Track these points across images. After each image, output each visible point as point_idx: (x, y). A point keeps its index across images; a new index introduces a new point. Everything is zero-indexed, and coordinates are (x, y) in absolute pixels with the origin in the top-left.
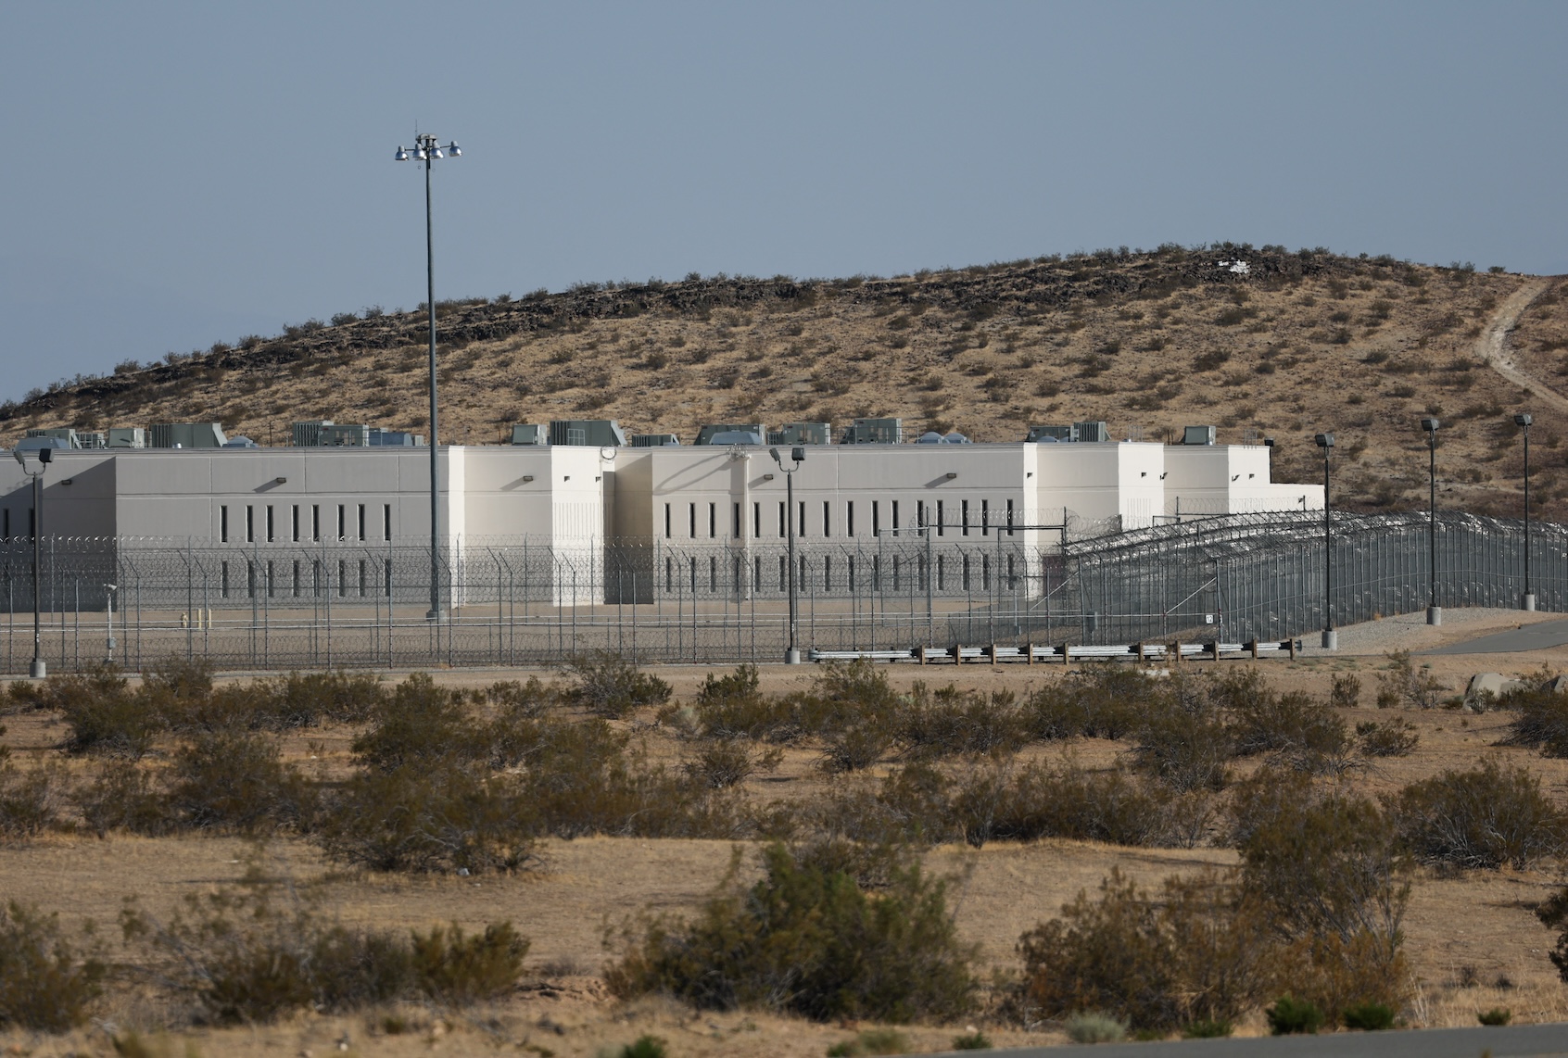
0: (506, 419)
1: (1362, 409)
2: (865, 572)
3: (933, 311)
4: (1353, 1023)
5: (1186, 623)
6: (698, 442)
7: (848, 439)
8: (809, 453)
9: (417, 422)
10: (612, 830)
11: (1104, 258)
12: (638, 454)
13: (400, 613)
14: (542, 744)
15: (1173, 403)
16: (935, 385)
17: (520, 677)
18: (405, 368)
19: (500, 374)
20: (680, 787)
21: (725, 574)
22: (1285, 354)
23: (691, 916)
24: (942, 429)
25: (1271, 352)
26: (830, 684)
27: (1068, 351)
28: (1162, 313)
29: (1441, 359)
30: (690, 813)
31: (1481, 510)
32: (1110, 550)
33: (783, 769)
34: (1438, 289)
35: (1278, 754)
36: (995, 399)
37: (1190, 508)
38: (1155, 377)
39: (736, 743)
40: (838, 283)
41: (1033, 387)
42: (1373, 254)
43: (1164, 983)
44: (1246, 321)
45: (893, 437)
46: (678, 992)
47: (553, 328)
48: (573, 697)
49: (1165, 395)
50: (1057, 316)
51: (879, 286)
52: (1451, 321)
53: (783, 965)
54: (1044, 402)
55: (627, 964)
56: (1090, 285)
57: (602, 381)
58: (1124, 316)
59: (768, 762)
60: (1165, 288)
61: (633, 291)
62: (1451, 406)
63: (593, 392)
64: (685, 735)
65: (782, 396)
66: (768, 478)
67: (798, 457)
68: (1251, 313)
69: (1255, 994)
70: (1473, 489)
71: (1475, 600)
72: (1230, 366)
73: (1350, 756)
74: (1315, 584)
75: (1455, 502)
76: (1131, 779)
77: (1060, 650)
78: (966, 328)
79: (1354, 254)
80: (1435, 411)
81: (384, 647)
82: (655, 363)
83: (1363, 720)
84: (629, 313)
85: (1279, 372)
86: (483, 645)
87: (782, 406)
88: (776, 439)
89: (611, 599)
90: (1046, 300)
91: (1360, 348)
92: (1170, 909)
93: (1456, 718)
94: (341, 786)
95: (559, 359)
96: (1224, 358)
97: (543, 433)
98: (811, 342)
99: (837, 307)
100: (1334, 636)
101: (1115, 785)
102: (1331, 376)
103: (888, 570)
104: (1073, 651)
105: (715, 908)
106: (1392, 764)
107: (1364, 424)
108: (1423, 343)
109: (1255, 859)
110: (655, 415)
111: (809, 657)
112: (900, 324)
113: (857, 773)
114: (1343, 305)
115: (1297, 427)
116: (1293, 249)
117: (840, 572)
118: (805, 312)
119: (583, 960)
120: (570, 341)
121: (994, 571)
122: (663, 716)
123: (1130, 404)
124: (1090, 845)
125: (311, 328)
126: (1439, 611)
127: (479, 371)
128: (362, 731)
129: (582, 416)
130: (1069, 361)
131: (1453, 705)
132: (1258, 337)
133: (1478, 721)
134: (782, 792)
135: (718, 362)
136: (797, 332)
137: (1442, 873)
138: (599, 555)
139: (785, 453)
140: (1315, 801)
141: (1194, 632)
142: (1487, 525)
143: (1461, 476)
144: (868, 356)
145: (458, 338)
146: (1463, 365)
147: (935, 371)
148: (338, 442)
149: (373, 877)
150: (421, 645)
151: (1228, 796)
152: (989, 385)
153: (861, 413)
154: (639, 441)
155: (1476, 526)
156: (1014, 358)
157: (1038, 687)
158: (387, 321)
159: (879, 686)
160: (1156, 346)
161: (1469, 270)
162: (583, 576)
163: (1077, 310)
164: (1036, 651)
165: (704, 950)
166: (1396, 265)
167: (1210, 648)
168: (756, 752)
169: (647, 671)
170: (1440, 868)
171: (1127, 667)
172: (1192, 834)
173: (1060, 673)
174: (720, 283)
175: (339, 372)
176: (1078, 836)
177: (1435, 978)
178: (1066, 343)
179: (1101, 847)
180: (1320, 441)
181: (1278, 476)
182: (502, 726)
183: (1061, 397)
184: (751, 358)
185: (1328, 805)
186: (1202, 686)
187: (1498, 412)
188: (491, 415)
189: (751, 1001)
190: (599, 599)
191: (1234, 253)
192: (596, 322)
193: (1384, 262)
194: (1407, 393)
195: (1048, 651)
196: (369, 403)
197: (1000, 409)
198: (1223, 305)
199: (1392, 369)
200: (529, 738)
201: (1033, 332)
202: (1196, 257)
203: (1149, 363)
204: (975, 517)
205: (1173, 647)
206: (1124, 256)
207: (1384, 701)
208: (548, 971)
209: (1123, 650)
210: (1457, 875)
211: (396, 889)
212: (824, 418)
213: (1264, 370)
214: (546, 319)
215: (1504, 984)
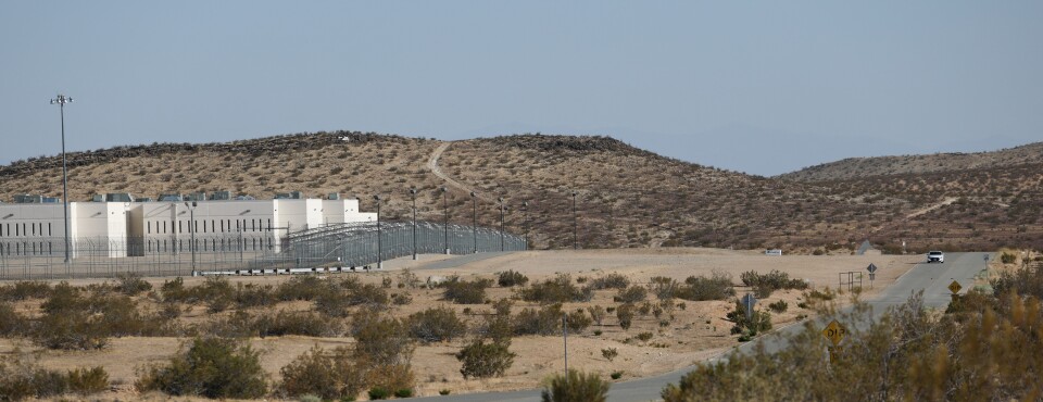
0: (90, 193)
1: (389, 187)
2: (218, 245)
3: (240, 154)
4: (397, 395)
5: (331, 261)
6: (159, 200)
7: (212, 199)
8: (199, 203)
9: (59, 194)
10: (134, 335)
11: (299, 136)
12: (138, 204)
13: (55, 261)
14: (108, 305)
15: (324, 185)
16: (241, 180)
17: (100, 282)
18: (54, 176)
19: (88, 177)
20: (157, 319)
21: (170, 246)
22: (362, 168)
23: (166, 363)
24: (244, 194)
25: (357, 168)
26: (208, 283)
27: (287, 168)
28: (319, 155)
29: (414, 169)
30: (161, 328)
31: (430, 220)
32: (304, 236)
33: (193, 313)
34: (413, 146)
35: (365, 305)
36: (262, 184)
37: (332, 221)
38: (318, 177)
39: (176, 304)
40: (206, 145)
41: (275, 180)
42: (391, 134)
43: (333, 383)
44: (349, 157)
45: (227, 198)
46: (163, 389)
47: (106, 162)
48: (117, 289)
49: (321, 183)
50: (283, 156)
51: (220, 146)
52: (418, 157)
53: (200, 380)
54: (279, 185)
55: (144, 381)
56: (294, 145)
57: (124, 180)
58: (307, 156)
59: (187, 310)
60: (320, 146)
61: (134, 149)
62: (419, 185)
63: (121, 183)
64: (158, 302)
65: (187, 184)
66: (184, 212)
67: (195, 205)
68: (350, 155)
69: (363, 386)
70: (427, 213)
71: (429, 251)
72: (343, 173)
73: (389, 305)
74: (375, 246)
75: (421, 218)
76: (317, 315)
77: (288, 270)
78: (252, 160)
79: (385, 134)
80: (413, 187)
81: (49, 272)
82: (142, 173)
83: (394, 292)
84: (132, 156)
85: (360, 175)
86: (85, 271)
87: (188, 187)
88: (186, 199)
89: (130, 255)
90: (279, 150)
91: (388, 166)
92: (337, 358)
93: (424, 291)
94: (38, 320)
95: (108, 172)
96: (341, 170)
97: (103, 198)
98: (197, 166)
99: (206, 153)
100: (382, 264)
101: (311, 316)
102: (378, 176)
103: (227, 244)
104: (292, 270)
105: (175, 361)
106: (404, 307)
107: (389, 192)
108: (409, 164)
109: (361, 340)
110: (143, 191)
111: (200, 274)
112: (228, 159)
113: (219, 314)
114: (381, 151)
115: (367, 193)
116: (364, 132)
117: (210, 245)
118: (195, 155)
119: (127, 379)
120: (111, 166)
121: (264, 243)
122: (149, 295)
123: (309, 186)
124: (302, 337)
125: (20, 162)
126: (417, 255)
127: (80, 177)
128: (44, 301)
129: (117, 192)
130: (287, 171)
131: (423, 287)
132: (353, 162)
133: (431, 292)
134: (193, 321)
135: (165, 172)
136: (192, 162)
137: (423, 344)
138: (125, 240)
139: (190, 204)
140: (379, 321)
141: (333, 263)
142: (433, 226)
143: (423, 209)
144: (217, 170)
145: (73, 165)
146: (423, 172)
147: (241, 175)
148: (31, 202)
149: (50, 352)
150: (63, 272)
151: (349, 319)
152: (260, 179)
153: (216, 189)
154: (138, 200)
155: (429, 226)
156: (269, 170)
157: (281, 283)
158: (47, 160)
159: (225, 284)
160: (317, 166)
161: (424, 139)
162: (120, 247)
163: (290, 154)
164: (279, 271)
165: (171, 375)
166: (399, 138)
167: (339, 269)
168: (184, 307)
169: (143, 280)
170: (423, 342)
171: (312, 275)
172: (337, 331)
173: (288, 278)
174: (165, 145)
175: (30, 178)
176: (297, 334)
177: (422, 379)
178: (286, 165)
179: (306, 337)
180: (376, 198)
181: (361, 210)
182: (93, 299)
183: (285, 184)
184: (176, 171)
185: (385, 321)
186: (337, 282)
187: (435, 187)
188: (85, 192)
189: (188, 393)
190: (125, 255)
191: (344, 134)
192: (121, 159)
193: (395, 137)
194: (403, 181)
195: (283, 271)
196: (42, 188)
197: (264, 188)
198: (341, 152)
199: (399, 173)
200: (102, 303)
201: (275, 161)
202: (331, 135)
203: (315, 172)
204: (257, 225)
205: (326, 269)
206: (306, 135)
207: (400, 286)
208: (115, 383)
209: (310, 270)
210: (428, 345)
211: (59, 356)
212: (202, 191)
213: (354, 174)
214: (102, 158)
215: (445, 381)
